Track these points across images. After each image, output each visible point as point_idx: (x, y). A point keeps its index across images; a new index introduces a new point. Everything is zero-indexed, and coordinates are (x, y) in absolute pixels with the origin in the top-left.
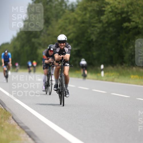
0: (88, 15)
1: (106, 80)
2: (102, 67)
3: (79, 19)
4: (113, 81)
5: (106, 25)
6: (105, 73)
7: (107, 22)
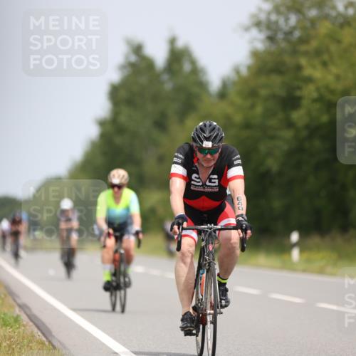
0: (259, 109)
1: (304, 271)
2: (295, 237)
3: (238, 118)
4: (321, 272)
5: (304, 133)
6: (301, 251)
7: (307, 127)
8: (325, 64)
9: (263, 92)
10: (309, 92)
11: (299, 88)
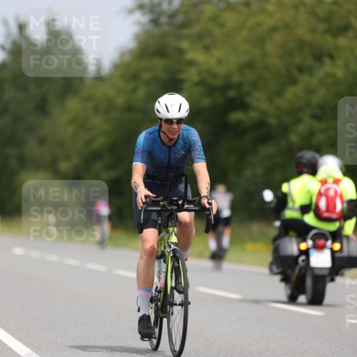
0: (141, 92)
3: (120, 101)
8: (207, 49)
9: (146, 76)
10: (191, 75)
11: (181, 71)
